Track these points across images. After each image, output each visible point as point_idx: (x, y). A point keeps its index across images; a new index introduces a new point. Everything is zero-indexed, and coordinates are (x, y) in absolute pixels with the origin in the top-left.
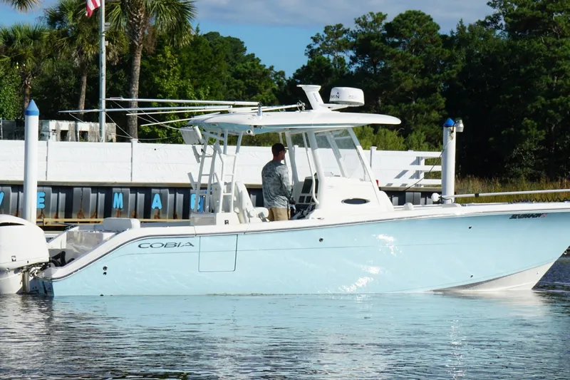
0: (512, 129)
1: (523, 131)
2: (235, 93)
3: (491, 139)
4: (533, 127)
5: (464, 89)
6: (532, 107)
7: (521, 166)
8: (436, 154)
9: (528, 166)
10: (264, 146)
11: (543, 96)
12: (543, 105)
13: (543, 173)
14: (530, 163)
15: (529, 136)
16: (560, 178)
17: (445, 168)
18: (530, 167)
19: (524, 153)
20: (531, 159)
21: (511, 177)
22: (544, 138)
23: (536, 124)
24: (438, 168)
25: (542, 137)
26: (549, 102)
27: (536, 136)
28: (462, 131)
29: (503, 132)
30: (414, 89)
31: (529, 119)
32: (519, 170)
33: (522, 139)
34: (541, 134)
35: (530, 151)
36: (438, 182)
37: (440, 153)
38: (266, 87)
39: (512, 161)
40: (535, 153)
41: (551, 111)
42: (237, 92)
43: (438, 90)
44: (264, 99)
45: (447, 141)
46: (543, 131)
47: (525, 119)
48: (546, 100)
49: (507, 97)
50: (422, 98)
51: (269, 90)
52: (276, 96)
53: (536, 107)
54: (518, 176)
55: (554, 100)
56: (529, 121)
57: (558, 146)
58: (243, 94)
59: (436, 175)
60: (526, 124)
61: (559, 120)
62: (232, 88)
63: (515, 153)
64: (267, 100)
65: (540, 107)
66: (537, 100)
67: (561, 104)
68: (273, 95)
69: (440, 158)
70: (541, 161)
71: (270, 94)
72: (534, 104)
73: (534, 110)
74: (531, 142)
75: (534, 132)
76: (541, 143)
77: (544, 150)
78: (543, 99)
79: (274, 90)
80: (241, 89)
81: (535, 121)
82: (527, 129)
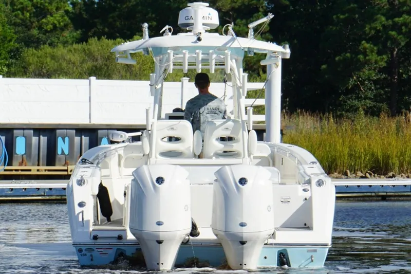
0: (348, 55)
1: (361, 57)
2: (21, 16)
3: (324, 67)
4: (372, 52)
5: (291, 8)
6: (371, 29)
7: (359, 98)
8: (259, 86)
9: (366, 98)
10: (55, 78)
11: (384, 15)
12: (384, 26)
13: (384, 106)
14: (370, 94)
15: (367, 62)
16: (404, 110)
17: (269, 101)
18: (370, 99)
19: (362, 83)
20: (370, 89)
21: (347, 111)
22: (385, 65)
23: (375, 48)
24: (260, 102)
25: (383, 64)
26: (390, 22)
27: (376, 62)
28: (288, 57)
29: (337, 59)
30: (233, 9)
31: (368, 42)
32: (356, 102)
33: (360, 66)
34: (382, 59)
35: (369, 79)
36: (262, 118)
37: (264, 84)
38: (58, 9)
39: (348, 92)
40: (375, 82)
41: (393, 33)
42: (23, 14)
43: (261, 9)
44: (56, 22)
45: (271, 70)
46: (384, 56)
47: (364, 42)
48: (387, 19)
49: (342, 17)
50: (242, 19)
51: (61, 12)
52: (70, 18)
53: (375, 29)
54: (355, 110)
55: (396, 19)
56: (367, 45)
57: (402, 74)
58: (30, 17)
59: (258, 110)
60: (365, 49)
61: (403, 44)
62: (17, 10)
63: (351, 82)
64: (59, 23)
65: (379, 27)
66: (376, 20)
67: (405, 24)
68: (66, 18)
69: (263, 89)
70: (382, 92)
71: (62, 16)
72: (373, 25)
73: (373, 32)
74: (370, 70)
75: (373, 57)
76: (381, 70)
77: (385, 78)
78: (383, 19)
79: (67, 12)
80: (28, 11)
81: (375, 45)
82: (365, 55)
